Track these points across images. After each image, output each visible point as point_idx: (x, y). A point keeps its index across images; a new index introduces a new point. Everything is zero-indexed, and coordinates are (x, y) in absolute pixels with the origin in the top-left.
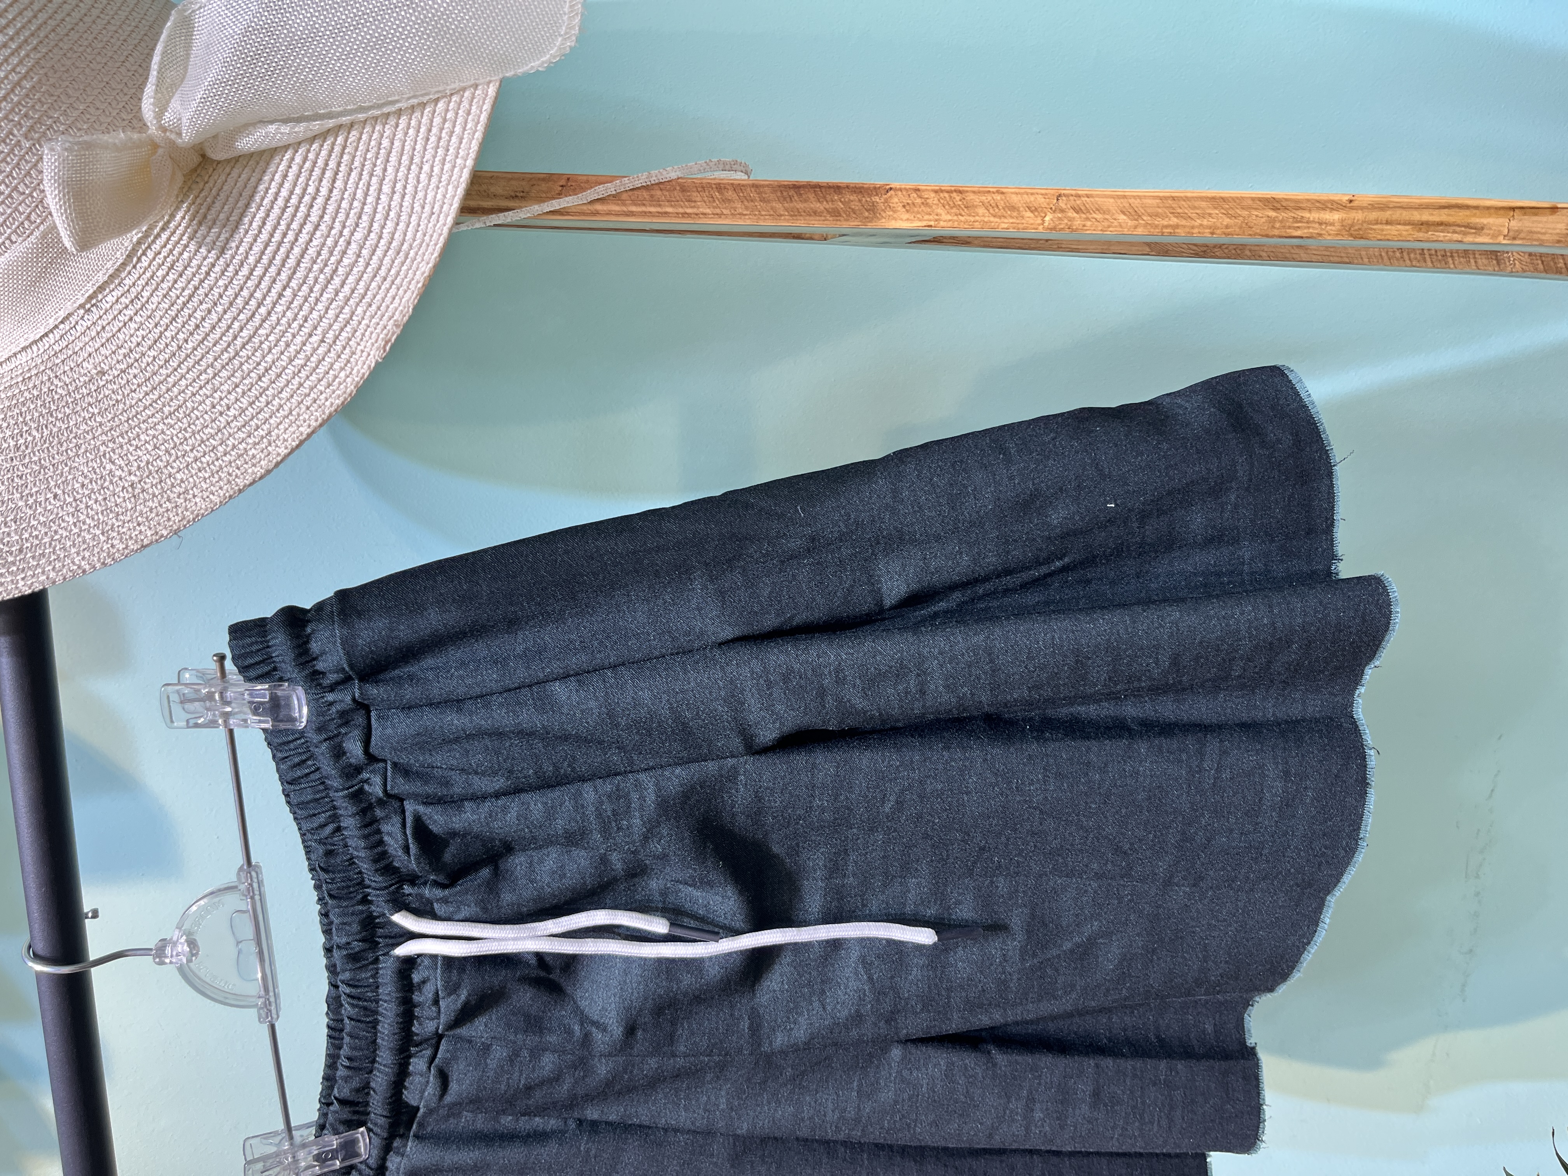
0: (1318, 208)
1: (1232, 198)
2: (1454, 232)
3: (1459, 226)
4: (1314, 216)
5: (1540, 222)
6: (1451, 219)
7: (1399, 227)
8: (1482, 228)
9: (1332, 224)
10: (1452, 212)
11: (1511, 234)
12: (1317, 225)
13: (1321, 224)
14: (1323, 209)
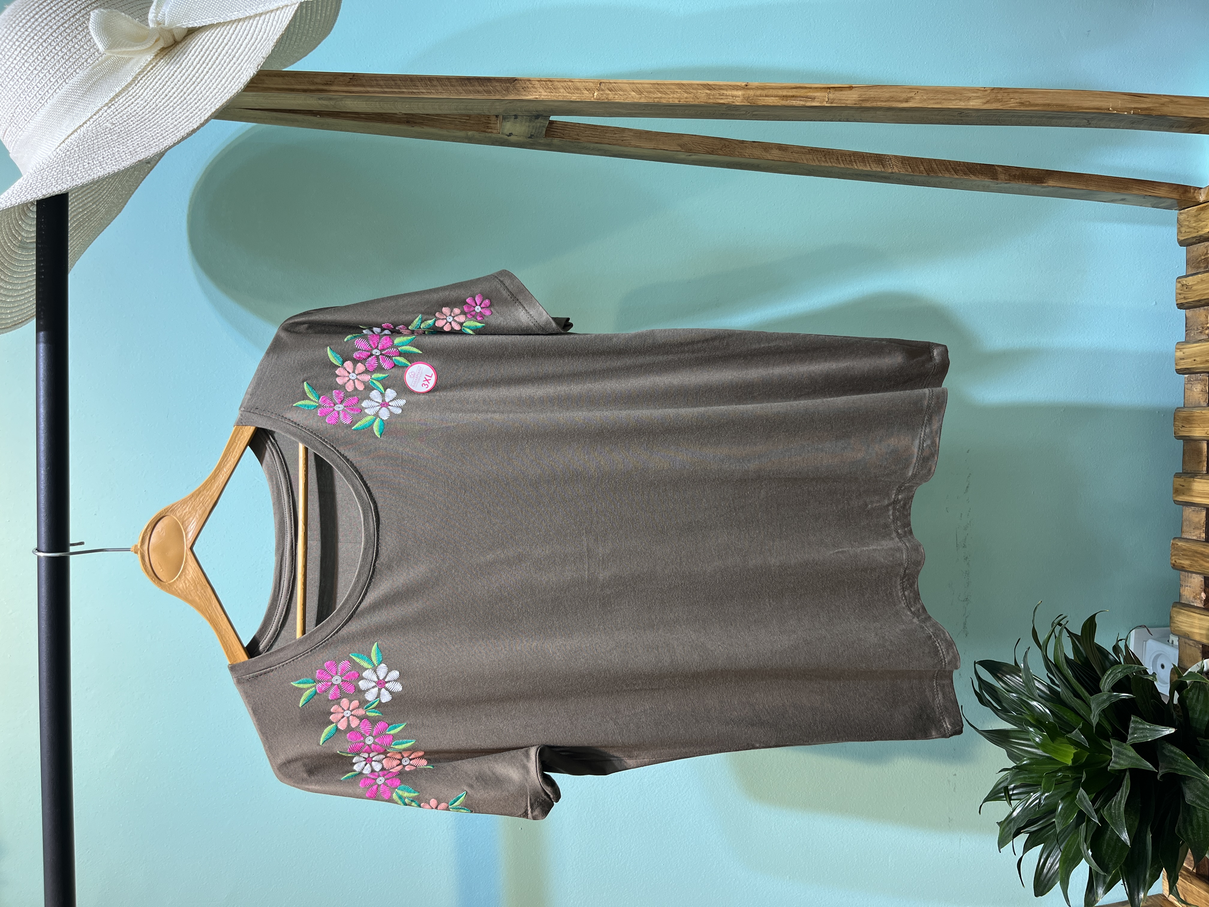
0: (730, 89)
1: (688, 84)
2: (801, 100)
3: (802, 97)
4: (729, 93)
5: (844, 94)
6: (798, 94)
7: (773, 98)
8: (815, 98)
9: (739, 97)
10: (798, 90)
11: (830, 100)
12: (731, 97)
13: (733, 97)
14: (733, 89)
